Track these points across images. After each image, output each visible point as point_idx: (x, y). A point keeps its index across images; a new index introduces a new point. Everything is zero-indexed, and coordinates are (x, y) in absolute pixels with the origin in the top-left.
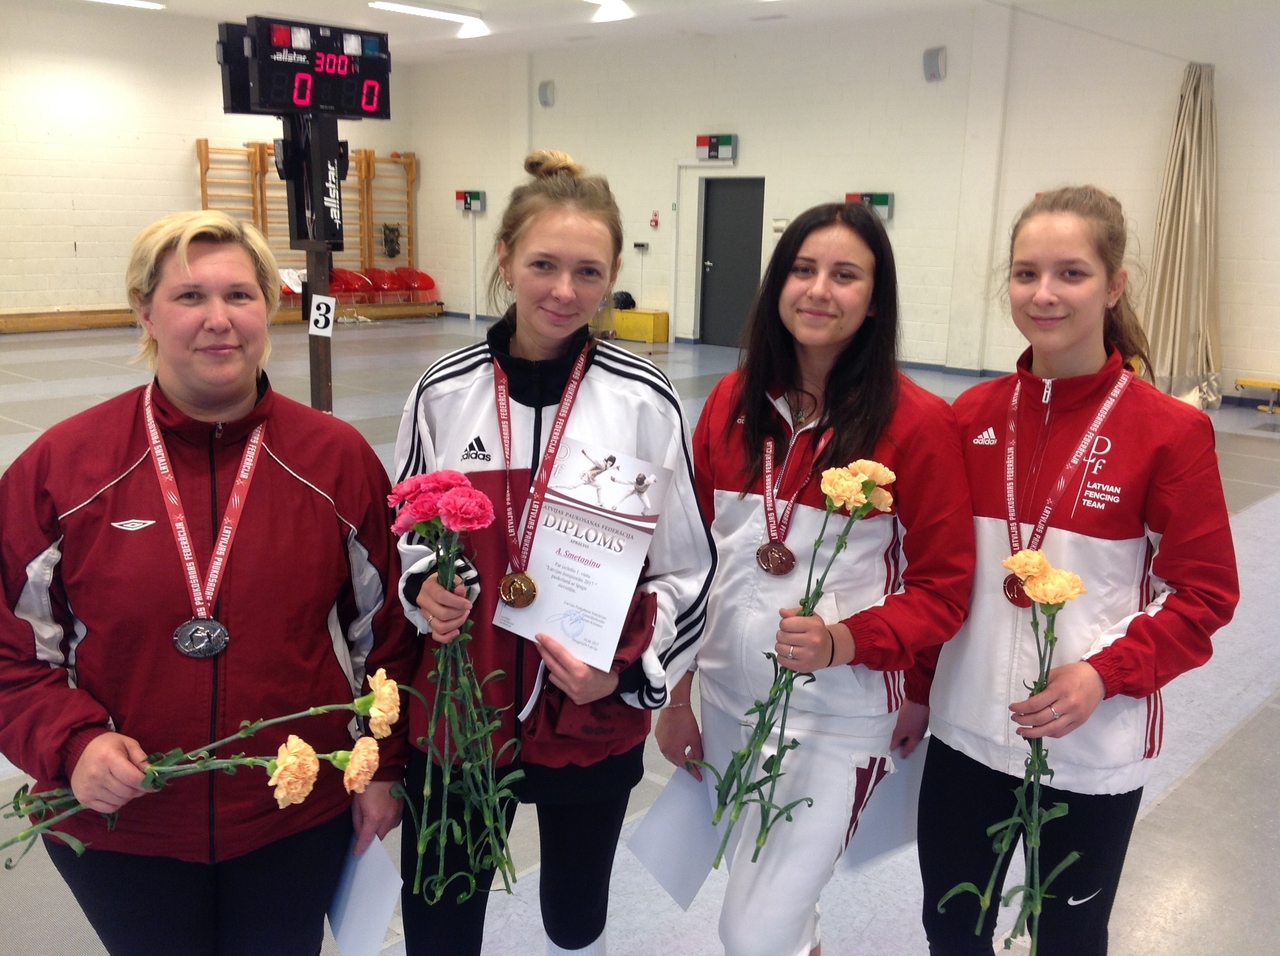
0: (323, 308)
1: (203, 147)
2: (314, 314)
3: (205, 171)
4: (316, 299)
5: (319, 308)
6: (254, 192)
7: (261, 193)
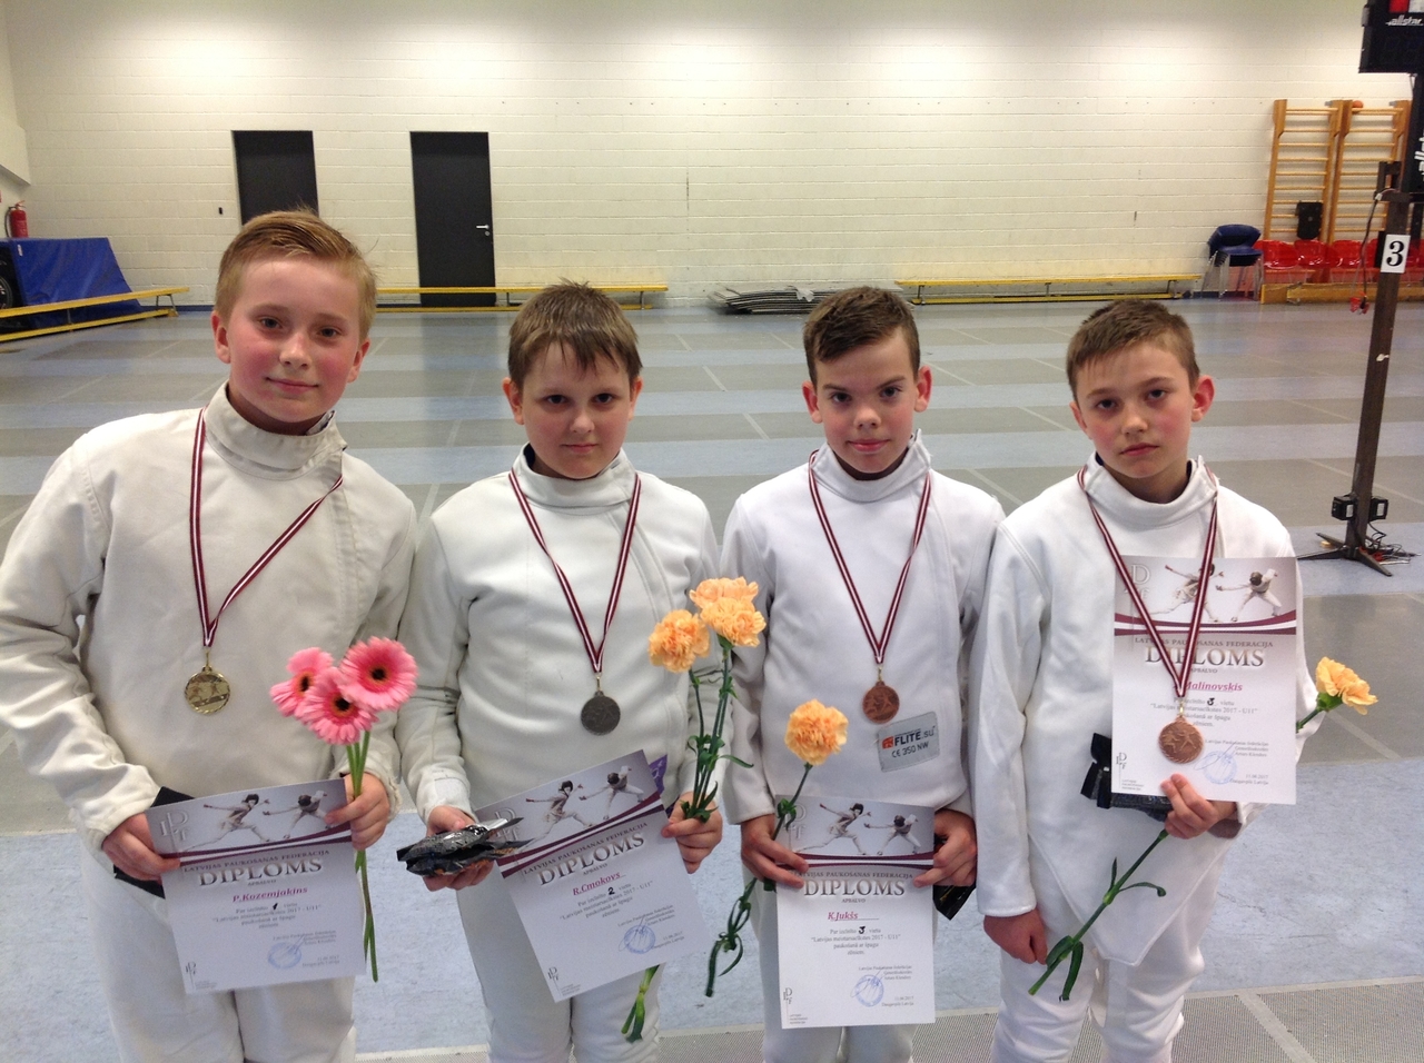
0: (1397, 246)
1: (1281, 109)
2: (1387, 253)
3: (1279, 134)
4: (1390, 238)
5: (1392, 247)
6: (1329, 155)
7: (1338, 157)
